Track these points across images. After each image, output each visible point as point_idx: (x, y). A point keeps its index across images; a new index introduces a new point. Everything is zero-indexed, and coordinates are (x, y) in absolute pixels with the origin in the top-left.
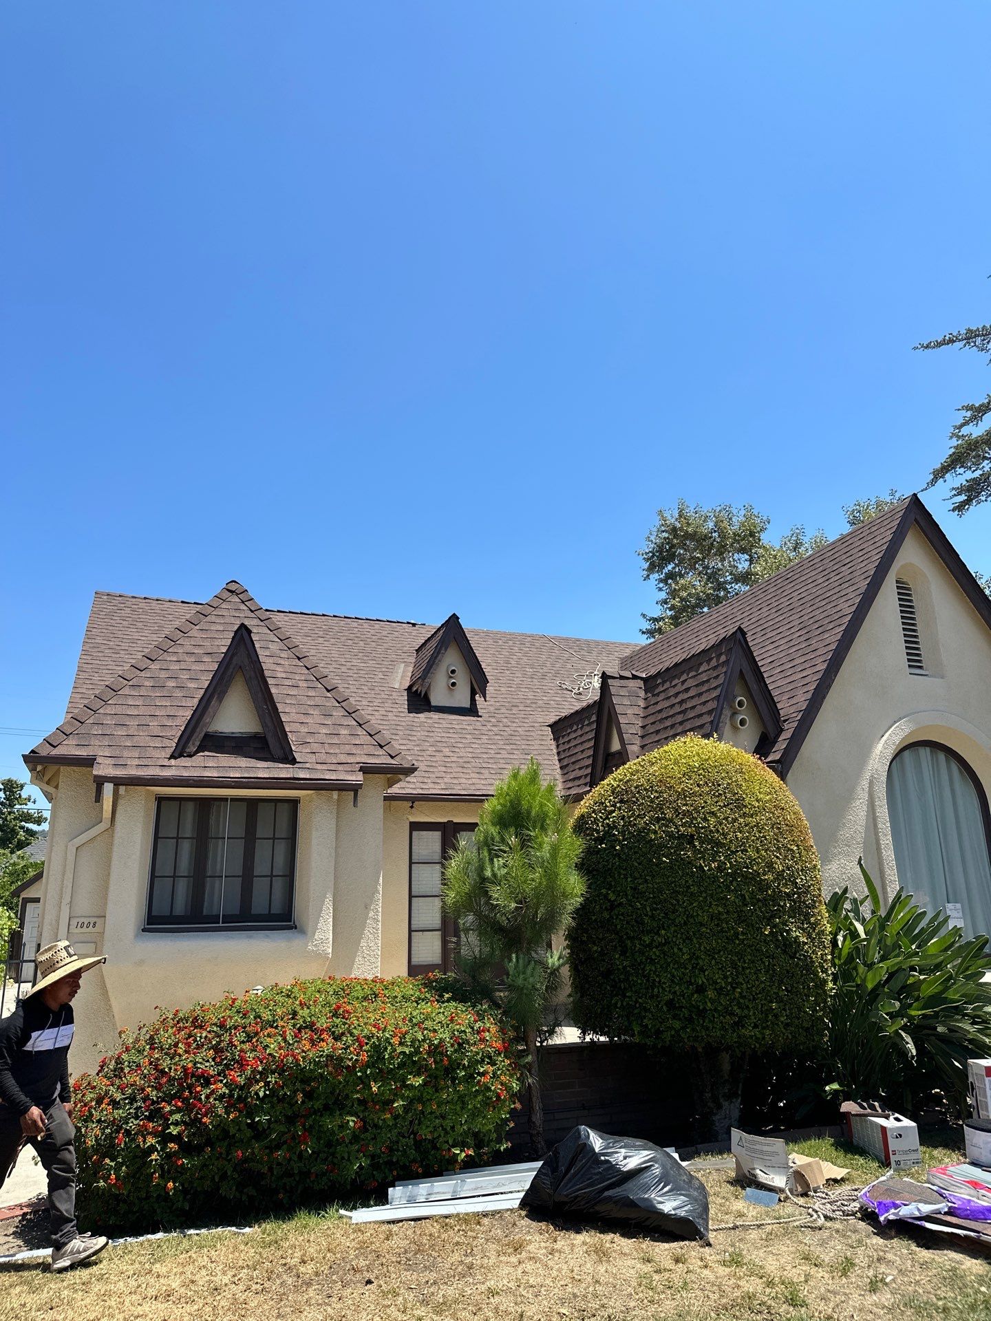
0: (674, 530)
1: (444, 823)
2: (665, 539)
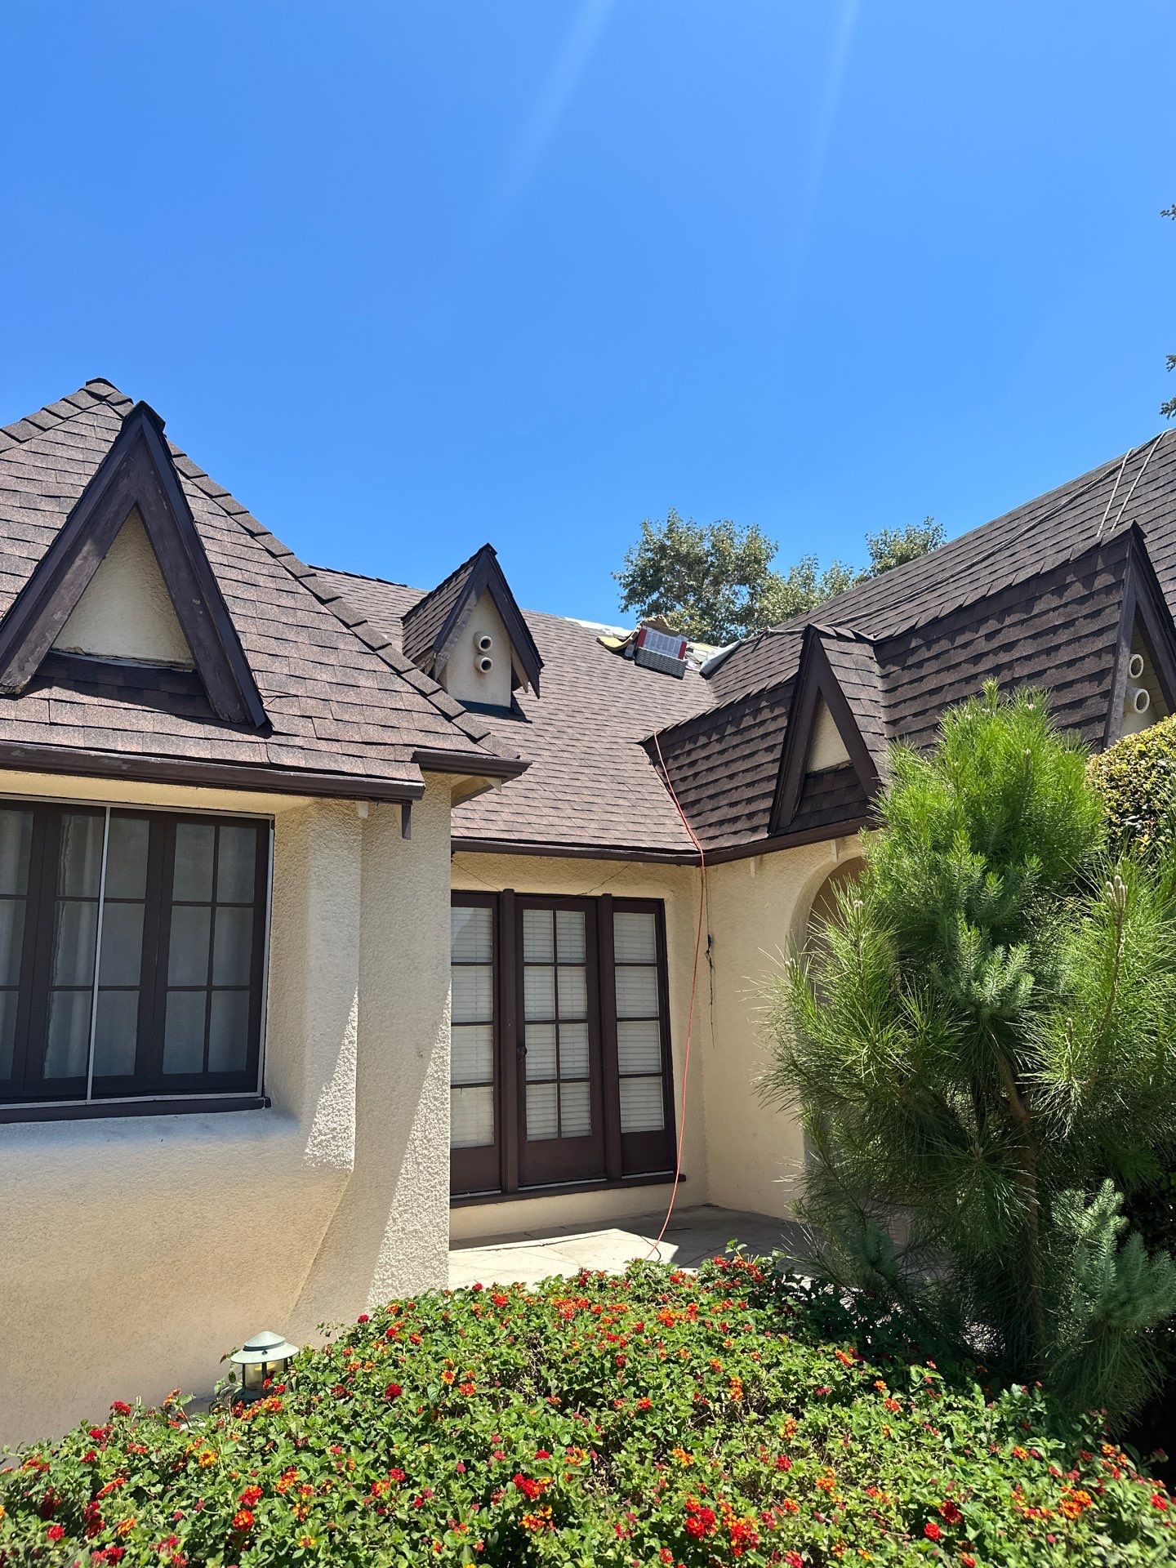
0: (663, 548)
1: (497, 894)
2: (649, 560)
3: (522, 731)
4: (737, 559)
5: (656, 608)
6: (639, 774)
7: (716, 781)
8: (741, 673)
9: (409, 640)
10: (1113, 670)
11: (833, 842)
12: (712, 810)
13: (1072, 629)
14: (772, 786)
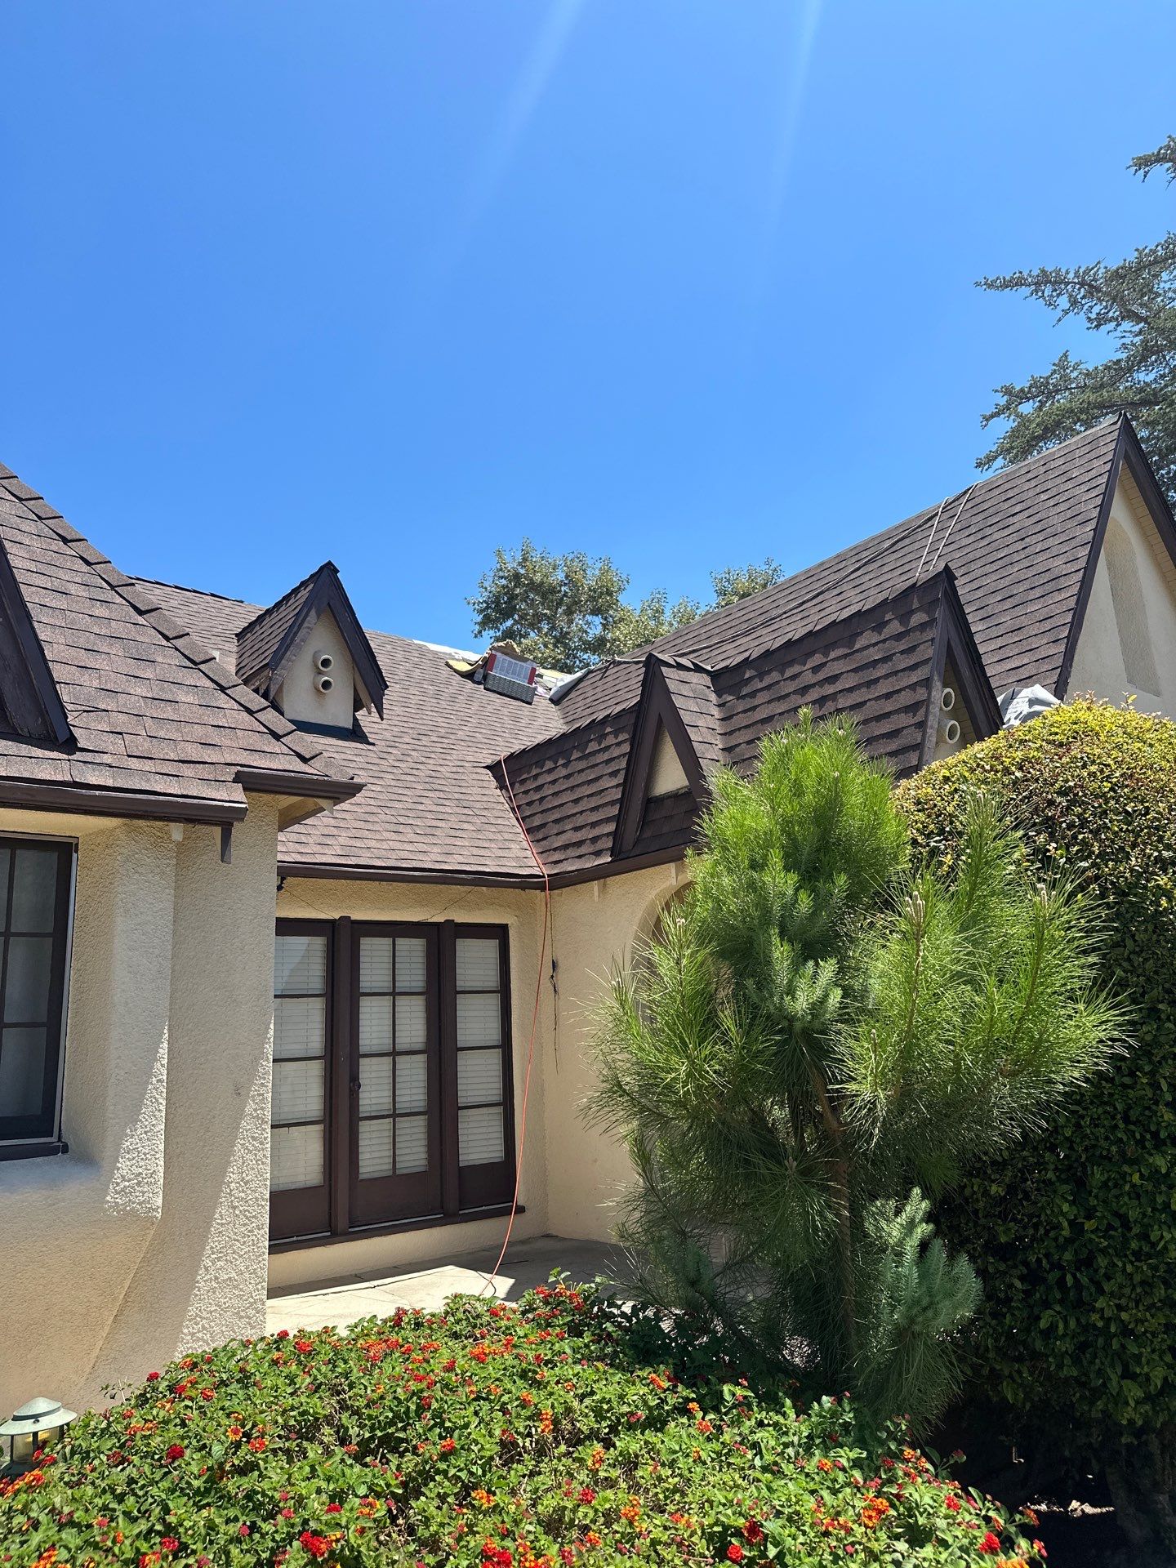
0: (517, 576)
1: (333, 922)
2: (503, 587)
3: (363, 753)
4: (590, 590)
5: (509, 634)
6: (485, 798)
7: (562, 805)
8: (588, 700)
9: (244, 657)
10: (926, 703)
11: (672, 865)
12: (557, 834)
13: (890, 663)
14: (614, 811)
